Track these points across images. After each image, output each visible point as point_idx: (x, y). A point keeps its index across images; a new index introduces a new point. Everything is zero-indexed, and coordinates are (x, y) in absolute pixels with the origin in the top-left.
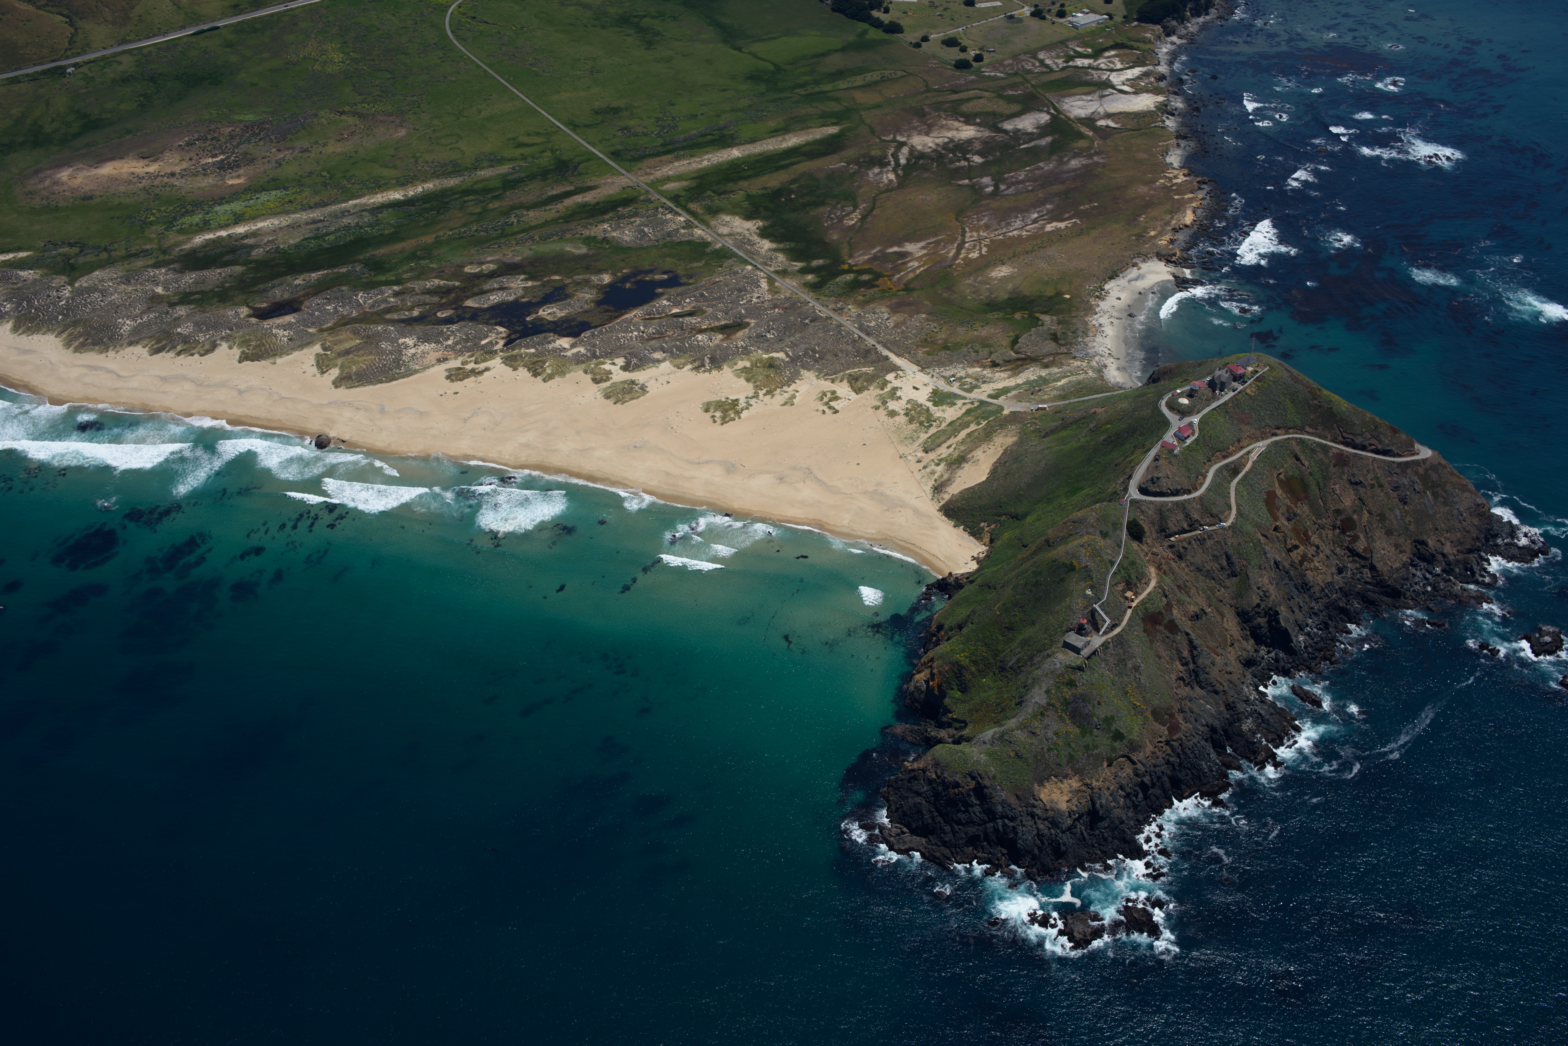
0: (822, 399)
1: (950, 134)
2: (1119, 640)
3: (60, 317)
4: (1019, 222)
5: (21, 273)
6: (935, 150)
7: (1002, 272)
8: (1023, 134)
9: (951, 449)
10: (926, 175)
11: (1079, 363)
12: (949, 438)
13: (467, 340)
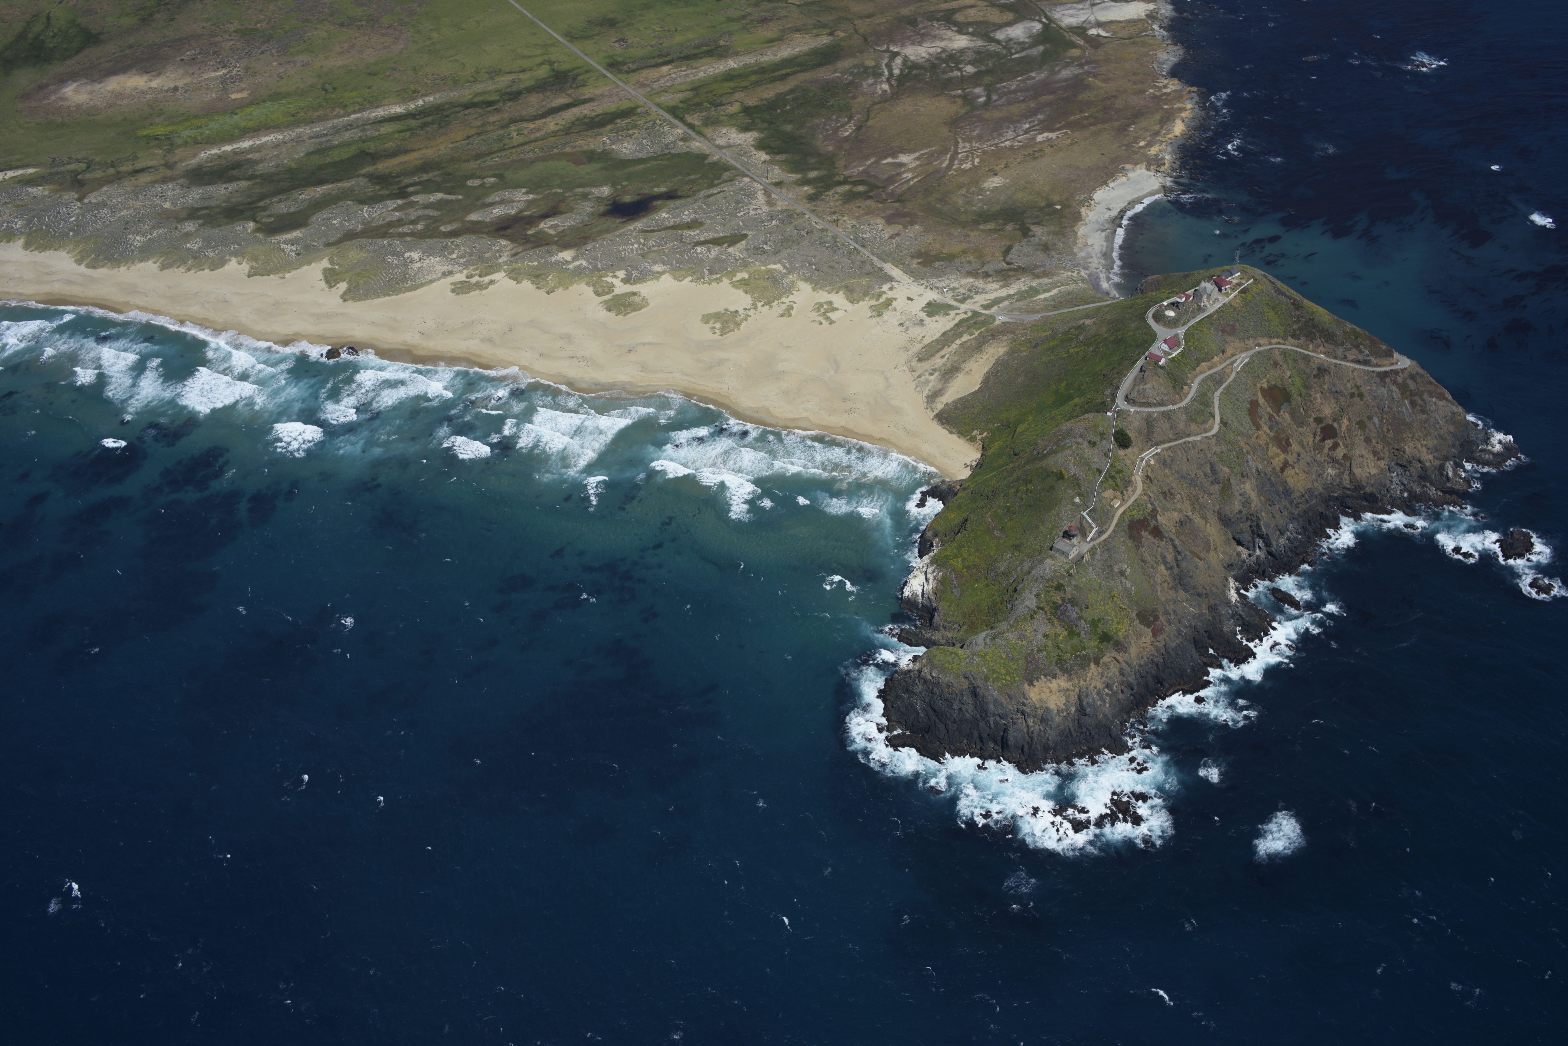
0: (819, 311)
1: (942, 44)
2: (1107, 546)
3: (71, 234)
4: (1010, 133)
5: (30, 190)
6: (928, 60)
7: (995, 182)
8: (1015, 43)
9: (945, 359)
10: (920, 85)
11: (1070, 274)
12: (942, 349)
13: (471, 254)
